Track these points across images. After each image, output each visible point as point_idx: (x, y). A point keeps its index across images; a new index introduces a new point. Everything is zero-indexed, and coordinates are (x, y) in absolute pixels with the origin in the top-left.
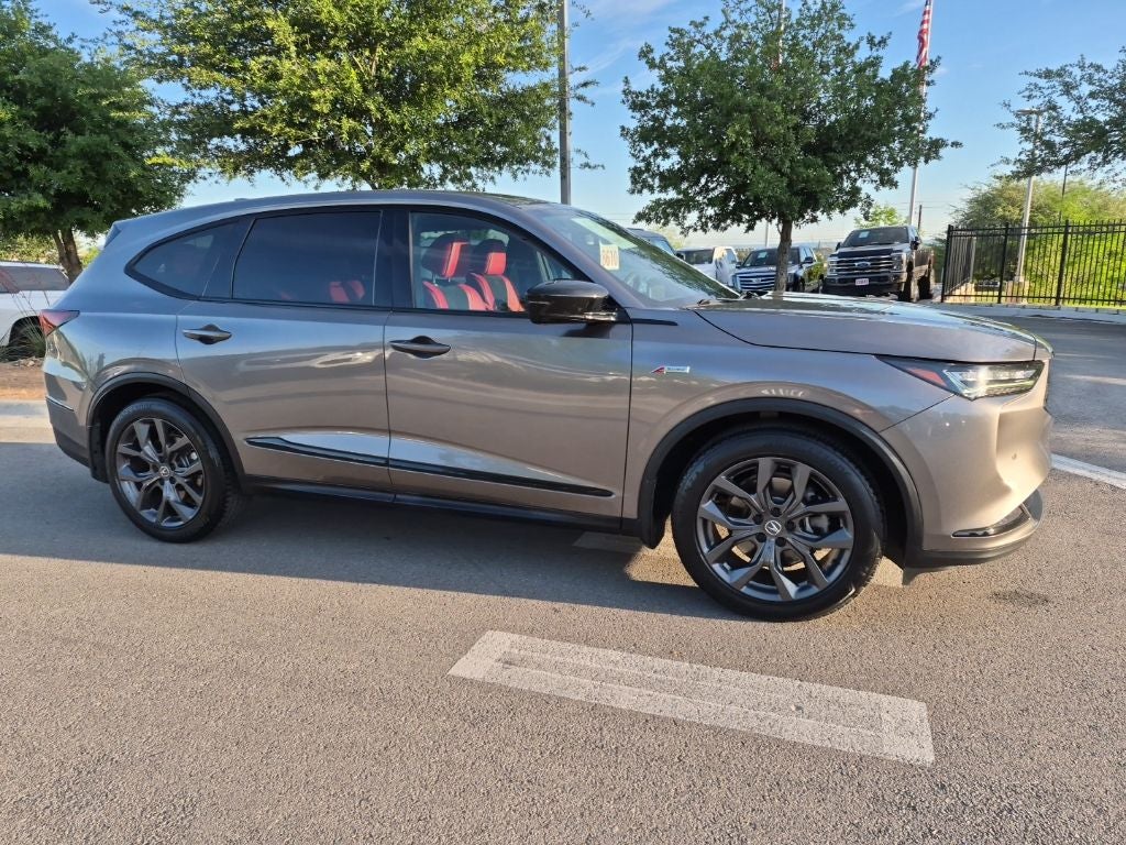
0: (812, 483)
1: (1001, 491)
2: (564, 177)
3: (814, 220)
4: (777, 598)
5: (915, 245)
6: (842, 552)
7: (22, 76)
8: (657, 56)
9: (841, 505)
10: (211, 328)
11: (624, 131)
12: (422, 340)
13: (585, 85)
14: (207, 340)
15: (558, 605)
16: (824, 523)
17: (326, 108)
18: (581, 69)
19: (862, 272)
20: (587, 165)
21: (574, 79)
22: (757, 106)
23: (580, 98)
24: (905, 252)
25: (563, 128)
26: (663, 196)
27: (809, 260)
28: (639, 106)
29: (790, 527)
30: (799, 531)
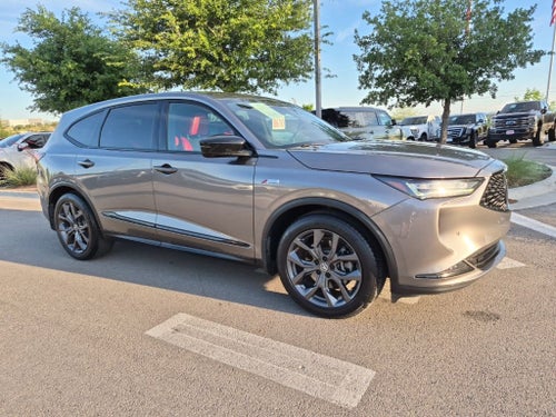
0: (341, 244)
1: (447, 253)
2: (317, 82)
3: (462, 99)
4: (327, 306)
5: (544, 111)
6: (357, 282)
7: (79, 50)
8: (372, 17)
9: (354, 257)
10: (88, 161)
11: (355, 57)
12: (166, 166)
13: (327, 35)
14: (86, 167)
15: (221, 302)
16: (350, 266)
17: (194, 55)
18: (325, 27)
19: (511, 127)
20: (329, 76)
21: (322, 32)
22: (422, 39)
23: (325, 42)
24: (537, 115)
25: (316, 58)
26: (375, 90)
27: (481, 121)
28: (364, 44)
29: (332, 267)
30: (336, 270)
